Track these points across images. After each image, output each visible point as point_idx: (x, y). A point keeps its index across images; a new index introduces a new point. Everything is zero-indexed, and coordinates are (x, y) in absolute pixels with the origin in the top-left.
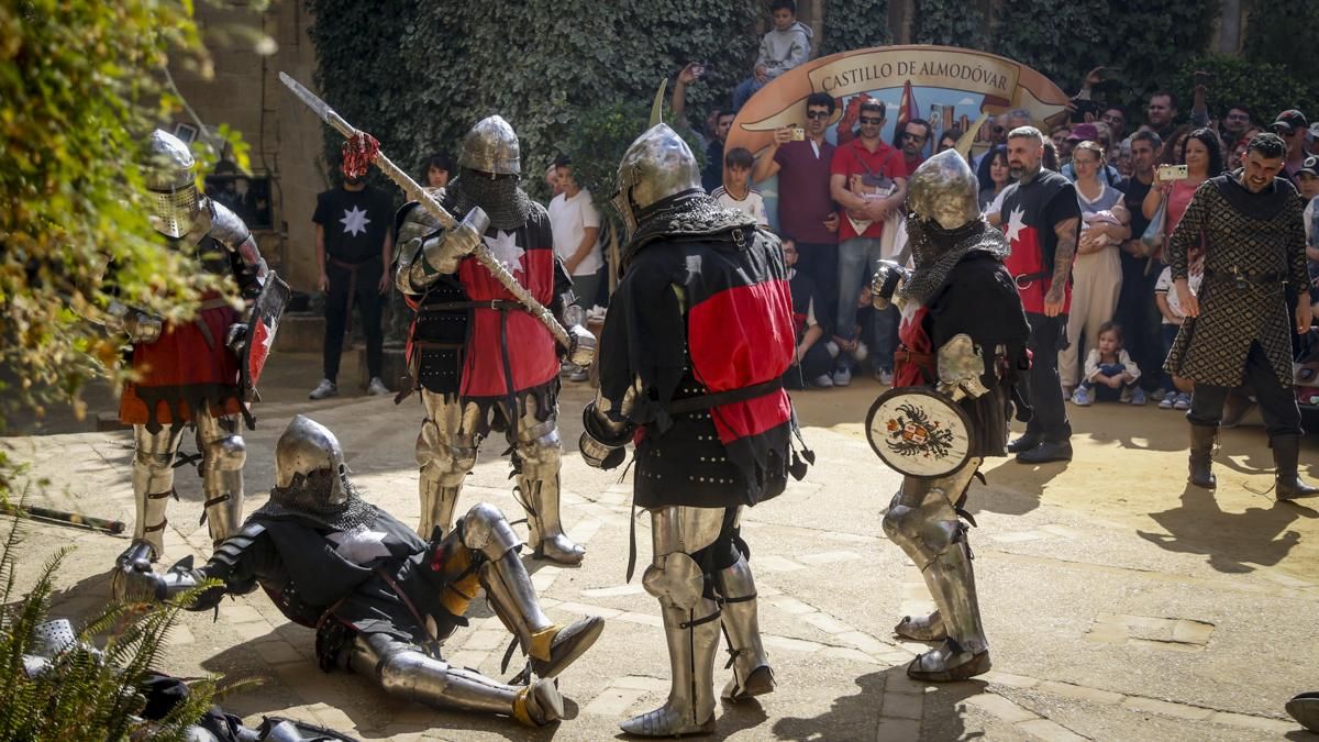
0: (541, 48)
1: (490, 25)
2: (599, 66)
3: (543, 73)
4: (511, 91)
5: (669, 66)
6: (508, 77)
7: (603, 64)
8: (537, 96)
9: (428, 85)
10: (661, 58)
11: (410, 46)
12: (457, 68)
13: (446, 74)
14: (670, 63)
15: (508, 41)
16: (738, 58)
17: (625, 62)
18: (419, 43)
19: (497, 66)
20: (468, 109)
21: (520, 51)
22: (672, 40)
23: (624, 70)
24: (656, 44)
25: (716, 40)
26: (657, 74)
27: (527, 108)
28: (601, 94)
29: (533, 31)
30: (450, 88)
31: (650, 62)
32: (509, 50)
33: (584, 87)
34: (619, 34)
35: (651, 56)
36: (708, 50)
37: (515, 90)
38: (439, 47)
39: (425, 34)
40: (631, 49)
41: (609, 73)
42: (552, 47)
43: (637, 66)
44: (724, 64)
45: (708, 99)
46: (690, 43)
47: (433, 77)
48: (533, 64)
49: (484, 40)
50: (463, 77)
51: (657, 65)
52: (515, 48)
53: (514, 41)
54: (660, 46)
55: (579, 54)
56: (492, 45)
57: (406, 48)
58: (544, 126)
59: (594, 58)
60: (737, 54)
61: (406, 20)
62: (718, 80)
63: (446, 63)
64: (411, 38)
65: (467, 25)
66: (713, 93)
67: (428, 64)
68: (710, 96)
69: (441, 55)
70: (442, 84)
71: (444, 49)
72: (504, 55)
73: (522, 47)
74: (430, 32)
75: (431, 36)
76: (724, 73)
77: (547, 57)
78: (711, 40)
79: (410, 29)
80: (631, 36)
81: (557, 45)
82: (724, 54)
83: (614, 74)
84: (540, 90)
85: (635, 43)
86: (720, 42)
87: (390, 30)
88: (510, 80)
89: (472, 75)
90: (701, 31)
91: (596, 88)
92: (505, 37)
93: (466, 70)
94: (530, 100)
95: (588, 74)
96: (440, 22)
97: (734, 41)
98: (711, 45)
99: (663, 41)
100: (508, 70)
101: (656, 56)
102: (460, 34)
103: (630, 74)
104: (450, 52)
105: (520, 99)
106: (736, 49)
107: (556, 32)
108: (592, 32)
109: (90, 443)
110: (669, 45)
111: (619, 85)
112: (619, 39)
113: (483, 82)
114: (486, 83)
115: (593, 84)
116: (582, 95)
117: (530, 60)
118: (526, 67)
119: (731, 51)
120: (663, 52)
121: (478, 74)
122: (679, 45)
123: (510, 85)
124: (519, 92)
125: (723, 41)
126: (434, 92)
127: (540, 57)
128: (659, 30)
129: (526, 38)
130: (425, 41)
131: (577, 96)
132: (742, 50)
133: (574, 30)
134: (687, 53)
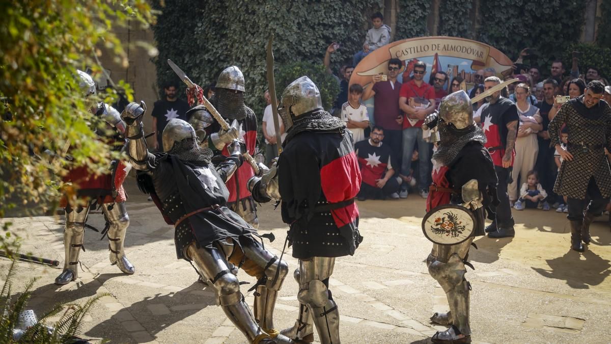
0: (262, 35)
1: (238, 23)
2: (289, 44)
3: (263, 47)
4: (247, 55)
5: (323, 44)
6: (246, 48)
7: (292, 43)
8: (260, 58)
9: (208, 51)
10: (319, 40)
11: (200, 33)
12: (222, 44)
13: (216, 46)
14: (324, 43)
15: (246, 31)
16: (355, 41)
17: (303, 42)
18: (204, 31)
19: (241, 43)
20: (226, 63)
21: (252, 36)
22: (325, 32)
23: (301, 46)
24: (317, 34)
25: (345, 32)
26: (317, 48)
27: (255, 63)
28: (290, 57)
29: (259, 27)
30: (218, 53)
31: (314, 42)
32: (247, 35)
33: (282, 54)
34: (299, 29)
35: (314, 39)
36: (341, 37)
37: (249, 54)
38: (213, 33)
39: (207, 27)
40: (305, 36)
41: (294, 47)
42: (268, 35)
43: (308, 44)
44: (349, 44)
45: (341, 60)
46: (333, 34)
47: (210, 48)
48: (258, 42)
49: (235, 31)
50: (224, 48)
51: (317, 44)
52: (250, 35)
53: (249, 31)
54: (319, 35)
55: (280, 38)
56: (239, 33)
57: (197, 34)
58: (263, 72)
59: (287, 40)
60: (355, 39)
61: (198, 20)
62: (346, 51)
63: (216, 41)
64: (200, 29)
65: (227, 23)
66: (343, 58)
67: (208, 42)
68: (342, 59)
69: (214, 37)
70: (215, 51)
71: (216, 34)
72: (244, 38)
73: (253, 34)
74: (209, 26)
75: (210, 28)
76: (349, 48)
77: (265, 40)
78: (343, 32)
79: (200, 25)
80: (305, 30)
81: (270, 34)
82: (349, 39)
83: (297, 48)
84: (261, 55)
85: (307, 33)
86: (347, 33)
87: (190, 25)
88: (247, 50)
89: (228, 47)
90: (338, 28)
91: (288, 54)
92: (245, 29)
93: (226, 45)
94: (257, 59)
95: (284, 47)
96: (214, 21)
97: (354, 33)
98: (343, 35)
99: (320, 32)
100: (246, 45)
101: (317, 39)
102: (223, 27)
103: (304, 48)
104: (218, 36)
105: (252, 59)
106: (355, 37)
107: (269, 28)
108: (286, 28)
109: (43, 221)
110: (323, 34)
111: (299, 53)
112: (299, 31)
113: (234, 51)
114: (236, 51)
115: (287, 52)
116: (281, 57)
117: (257, 41)
118: (255, 44)
119: (352, 38)
120: (320, 37)
121: (232, 46)
122: (328, 34)
123: (247, 52)
124: (251, 56)
125: (349, 33)
126: (210, 55)
127: (262, 39)
128: (318, 27)
129: (255, 30)
130: (206, 30)
131: (279, 58)
132: (358, 38)
133: (278, 27)
134: (331, 39)
